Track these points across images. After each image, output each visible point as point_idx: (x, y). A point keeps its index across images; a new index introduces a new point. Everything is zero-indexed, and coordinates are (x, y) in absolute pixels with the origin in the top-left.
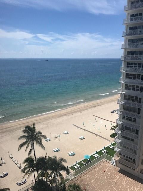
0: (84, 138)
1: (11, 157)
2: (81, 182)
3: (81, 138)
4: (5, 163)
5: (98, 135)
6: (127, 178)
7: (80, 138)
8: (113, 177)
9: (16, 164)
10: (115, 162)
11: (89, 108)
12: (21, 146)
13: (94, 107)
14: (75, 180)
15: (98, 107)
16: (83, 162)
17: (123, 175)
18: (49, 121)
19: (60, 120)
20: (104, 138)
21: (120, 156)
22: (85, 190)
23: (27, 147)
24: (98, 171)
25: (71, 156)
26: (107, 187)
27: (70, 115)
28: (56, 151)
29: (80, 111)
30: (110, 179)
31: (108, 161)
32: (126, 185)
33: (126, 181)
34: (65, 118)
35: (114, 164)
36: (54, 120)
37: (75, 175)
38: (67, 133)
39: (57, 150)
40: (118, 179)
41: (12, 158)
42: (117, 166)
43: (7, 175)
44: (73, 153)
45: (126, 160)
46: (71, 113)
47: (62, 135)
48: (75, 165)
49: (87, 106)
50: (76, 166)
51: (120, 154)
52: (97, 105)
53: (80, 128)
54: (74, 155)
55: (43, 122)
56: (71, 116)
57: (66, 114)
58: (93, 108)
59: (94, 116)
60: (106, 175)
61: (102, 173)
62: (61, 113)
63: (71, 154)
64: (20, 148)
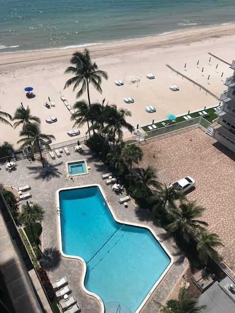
0: (178, 90)
1: (63, 99)
2: (152, 147)
3: (173, 88)
4: (54, 106)
5: (203, 88)
6: (223, 155)
7: (171, 89)
8: (201, 150)
9: (69, 110)
10: (212, 131)
11: (206, 38)
12: (69, 82)
13: (216, 37)
14: (144, 143)
15: (225, 37)
16: (164, 124)
17: (218, 150)
18: (127, 54)
19: (146, 53)
20: (212, 94)
21: (223, 123)
22: (154, 157)
23: (76, 86)
24: (181, 138)
25: (150, 112)
26: (188, 161)
27: (166, 48)
28: (128, 102)
29: (187, 41)
30: (195, 151)
31: (203, 128)
32: (217, 163)
33: (218, 158)
34: (156, 51)
35: (211, 134)
36: (135, 52)
37: (146, 137)
38: (152, 78)
39: (130, 101)
40: (208, 154)
41: (64, 101)
42: (213, 137)
43: (55, 121)
44: (153, 109)
45: (230, 130)
46: (169, 44)
47: (144, 80)
48: (151, 125)
49: (202, 34)
50: (152, 127)
51: (224, 121)
52: (223, 33)
53: (176, 72)
54: (155, 111)
55: (118, 53)
56: (169, 49)
57: (159, 45)
58: (214, 39)
59: (209, 53)
60: (192, 145)
61: (187, 142)
62: (152, 42)
63: (149, 110)
64: (66, 86)
